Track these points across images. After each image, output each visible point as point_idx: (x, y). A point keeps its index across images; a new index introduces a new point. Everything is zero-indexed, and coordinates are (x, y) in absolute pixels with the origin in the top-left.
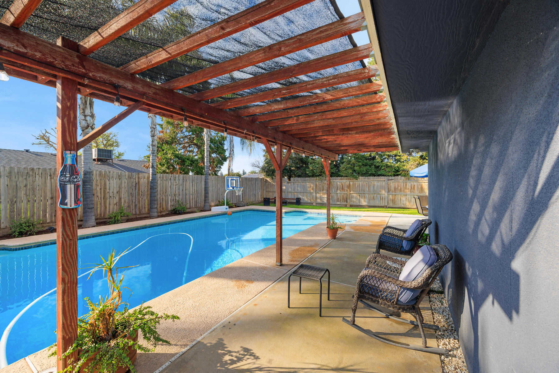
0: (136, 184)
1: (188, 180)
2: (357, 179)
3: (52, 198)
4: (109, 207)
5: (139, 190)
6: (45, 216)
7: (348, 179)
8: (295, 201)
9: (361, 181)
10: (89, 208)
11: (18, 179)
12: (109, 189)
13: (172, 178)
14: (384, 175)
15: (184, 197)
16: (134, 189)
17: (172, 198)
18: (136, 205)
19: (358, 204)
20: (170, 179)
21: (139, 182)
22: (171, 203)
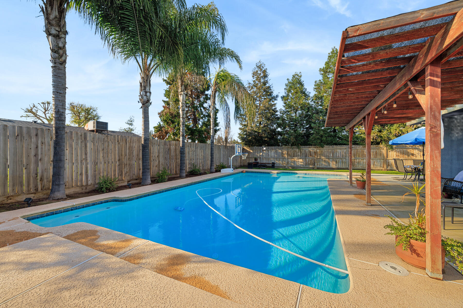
0: (168, 149)
1: (198, 148)
2: (323, 148)
3: (119, 160)
4: (153, 168)
5: (170, 155)
6: (115, 175)
7: (316, 148)
8: (271, 165)
9: (326, 149)
10: (147, 169)
11: (99, 144)
12: (153, 154)
13: (189, 146)
14: (345, 144)
15: (196, 161)
16: (167, 154)
17: (189, 162)
18: (168, 167)
19: (328, 167)
20: (188, 146)
21: (170, 148)
22: (189, 166)
